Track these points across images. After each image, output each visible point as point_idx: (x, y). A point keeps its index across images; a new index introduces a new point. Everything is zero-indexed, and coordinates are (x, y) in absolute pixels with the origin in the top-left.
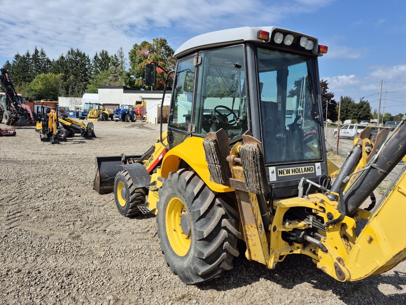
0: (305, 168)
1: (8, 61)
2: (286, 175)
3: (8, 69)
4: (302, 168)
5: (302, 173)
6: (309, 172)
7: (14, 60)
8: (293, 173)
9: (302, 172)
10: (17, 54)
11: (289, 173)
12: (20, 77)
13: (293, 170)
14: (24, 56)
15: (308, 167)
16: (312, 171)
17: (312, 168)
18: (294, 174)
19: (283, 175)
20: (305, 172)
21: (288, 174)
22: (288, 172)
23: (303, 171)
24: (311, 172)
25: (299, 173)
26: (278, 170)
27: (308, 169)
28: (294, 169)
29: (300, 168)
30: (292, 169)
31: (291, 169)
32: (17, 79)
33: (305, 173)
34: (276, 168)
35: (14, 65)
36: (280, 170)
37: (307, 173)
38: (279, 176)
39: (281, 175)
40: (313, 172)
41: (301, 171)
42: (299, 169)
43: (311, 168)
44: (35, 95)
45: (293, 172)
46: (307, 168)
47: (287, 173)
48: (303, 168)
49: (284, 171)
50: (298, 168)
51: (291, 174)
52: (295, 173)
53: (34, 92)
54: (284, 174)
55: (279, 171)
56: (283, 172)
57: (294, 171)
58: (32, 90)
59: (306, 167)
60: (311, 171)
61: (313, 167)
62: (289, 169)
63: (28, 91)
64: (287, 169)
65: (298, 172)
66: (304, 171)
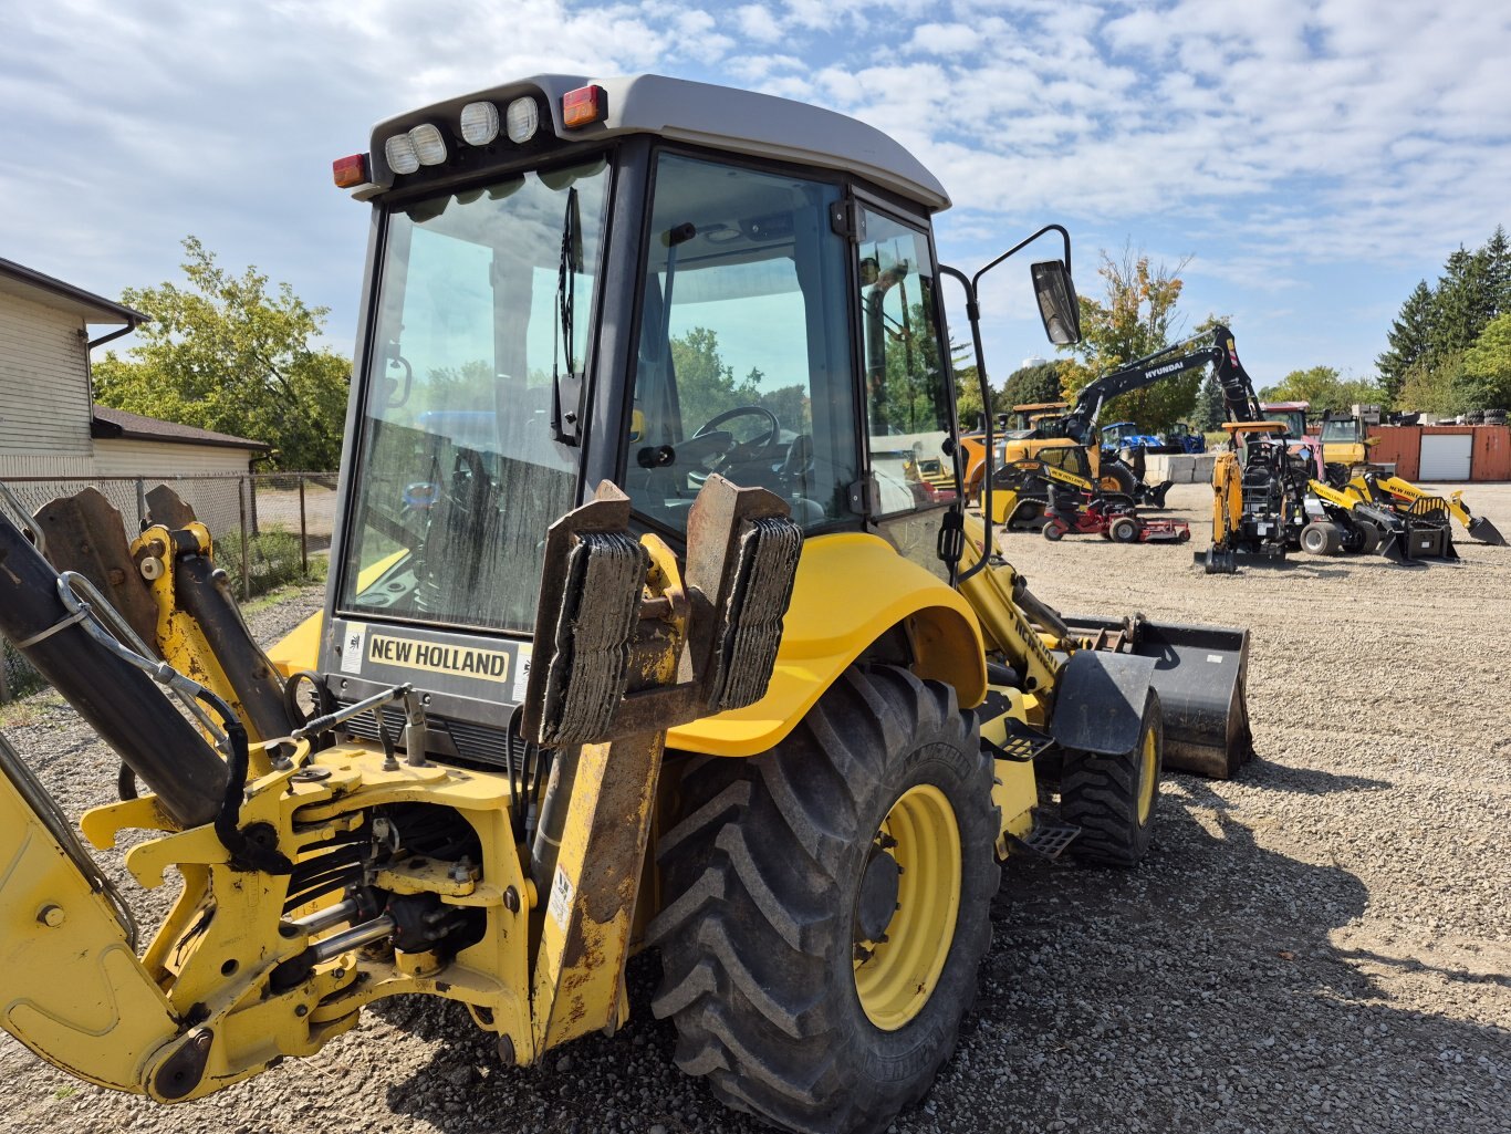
0: (469, 655)
1: (1424, 284)
2: (394, 662)
3: (1418, 311)
4: (456, 652)
5: (451, 671)
6: (481, 675)
7: (1446, 274)
8: (417, 662)
9: (455, 667)
10: (1458, 250)
11: (406, 659)
12: (1457, 336)
13: (423, 651)
14: (1482, 253)
15: (484, 653)
16: (499, 674)
17: (498, 661)
18: (421, 666)
19: (384, 661)
20: (468, 669)
21: (402, 663)
22: (403, 653)
23: (460, 663)
24: (489, 677)
25: (441, 669)
26: (374, 637)
27: (483, 664)
28: (427, 648)
29: (452, 648)
30: (419, 647)
31: (415, 643)
32: (1444, 344)
33: (467, 673)
34: (368, 628)
35: (1442, 292)
36: (379, 638)
37: (474, 675)
38: (371, 659)
39: (376, 659)
40: (503, 679)
41: (450, 663)
42: (447, 651)
43: (494, 657)
44: (1483, 398)
45: (422, 658)
46: (480, 656)
47: (398, 658)
48: (463, 651)
49: (391, 646)
50: (444, 647)
51: (412, 663)
52: (425, 663)
53: (1473, 388)
54: (387, 657)
55: (375, 641)
56: (387, 650)
57: (425, 655)
58: (1470, 379)
59: (476, 652)
60: (493, 673)
61: (506, 656)
62: (408, 641)
63: (1456, 384)
64: (402, 641)
65: (438, 665)
66: (465, 665)
